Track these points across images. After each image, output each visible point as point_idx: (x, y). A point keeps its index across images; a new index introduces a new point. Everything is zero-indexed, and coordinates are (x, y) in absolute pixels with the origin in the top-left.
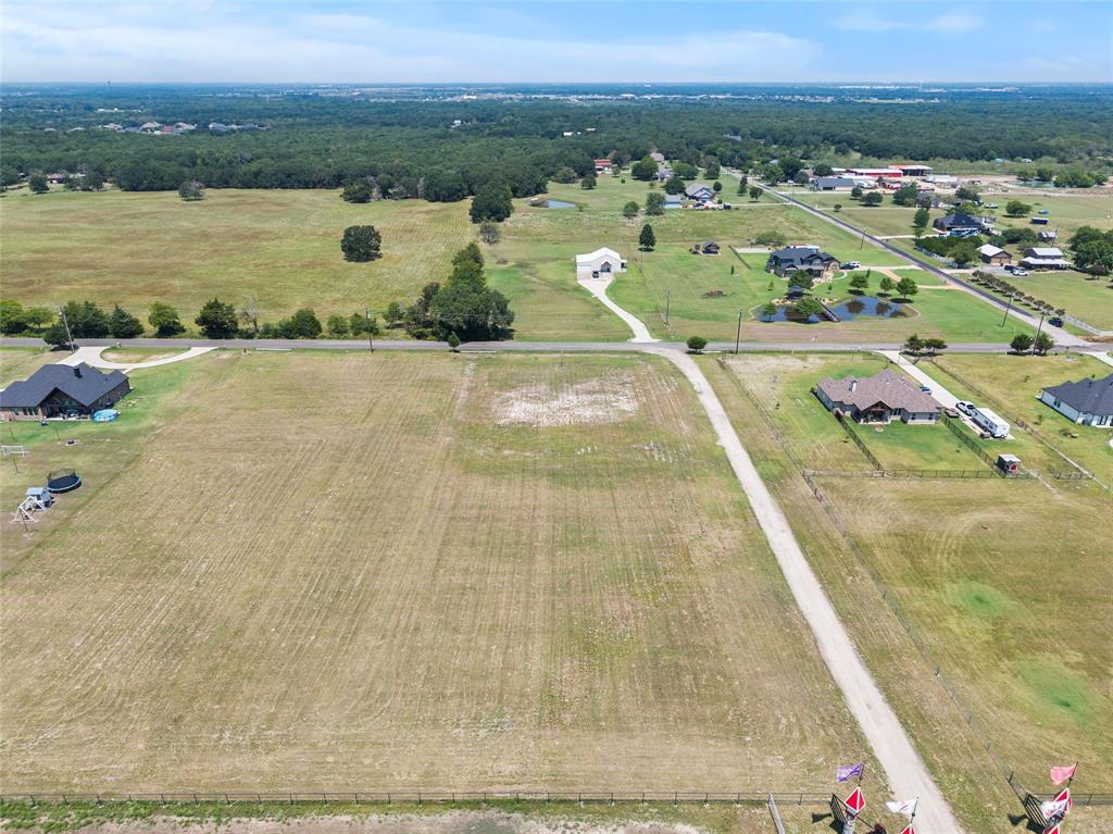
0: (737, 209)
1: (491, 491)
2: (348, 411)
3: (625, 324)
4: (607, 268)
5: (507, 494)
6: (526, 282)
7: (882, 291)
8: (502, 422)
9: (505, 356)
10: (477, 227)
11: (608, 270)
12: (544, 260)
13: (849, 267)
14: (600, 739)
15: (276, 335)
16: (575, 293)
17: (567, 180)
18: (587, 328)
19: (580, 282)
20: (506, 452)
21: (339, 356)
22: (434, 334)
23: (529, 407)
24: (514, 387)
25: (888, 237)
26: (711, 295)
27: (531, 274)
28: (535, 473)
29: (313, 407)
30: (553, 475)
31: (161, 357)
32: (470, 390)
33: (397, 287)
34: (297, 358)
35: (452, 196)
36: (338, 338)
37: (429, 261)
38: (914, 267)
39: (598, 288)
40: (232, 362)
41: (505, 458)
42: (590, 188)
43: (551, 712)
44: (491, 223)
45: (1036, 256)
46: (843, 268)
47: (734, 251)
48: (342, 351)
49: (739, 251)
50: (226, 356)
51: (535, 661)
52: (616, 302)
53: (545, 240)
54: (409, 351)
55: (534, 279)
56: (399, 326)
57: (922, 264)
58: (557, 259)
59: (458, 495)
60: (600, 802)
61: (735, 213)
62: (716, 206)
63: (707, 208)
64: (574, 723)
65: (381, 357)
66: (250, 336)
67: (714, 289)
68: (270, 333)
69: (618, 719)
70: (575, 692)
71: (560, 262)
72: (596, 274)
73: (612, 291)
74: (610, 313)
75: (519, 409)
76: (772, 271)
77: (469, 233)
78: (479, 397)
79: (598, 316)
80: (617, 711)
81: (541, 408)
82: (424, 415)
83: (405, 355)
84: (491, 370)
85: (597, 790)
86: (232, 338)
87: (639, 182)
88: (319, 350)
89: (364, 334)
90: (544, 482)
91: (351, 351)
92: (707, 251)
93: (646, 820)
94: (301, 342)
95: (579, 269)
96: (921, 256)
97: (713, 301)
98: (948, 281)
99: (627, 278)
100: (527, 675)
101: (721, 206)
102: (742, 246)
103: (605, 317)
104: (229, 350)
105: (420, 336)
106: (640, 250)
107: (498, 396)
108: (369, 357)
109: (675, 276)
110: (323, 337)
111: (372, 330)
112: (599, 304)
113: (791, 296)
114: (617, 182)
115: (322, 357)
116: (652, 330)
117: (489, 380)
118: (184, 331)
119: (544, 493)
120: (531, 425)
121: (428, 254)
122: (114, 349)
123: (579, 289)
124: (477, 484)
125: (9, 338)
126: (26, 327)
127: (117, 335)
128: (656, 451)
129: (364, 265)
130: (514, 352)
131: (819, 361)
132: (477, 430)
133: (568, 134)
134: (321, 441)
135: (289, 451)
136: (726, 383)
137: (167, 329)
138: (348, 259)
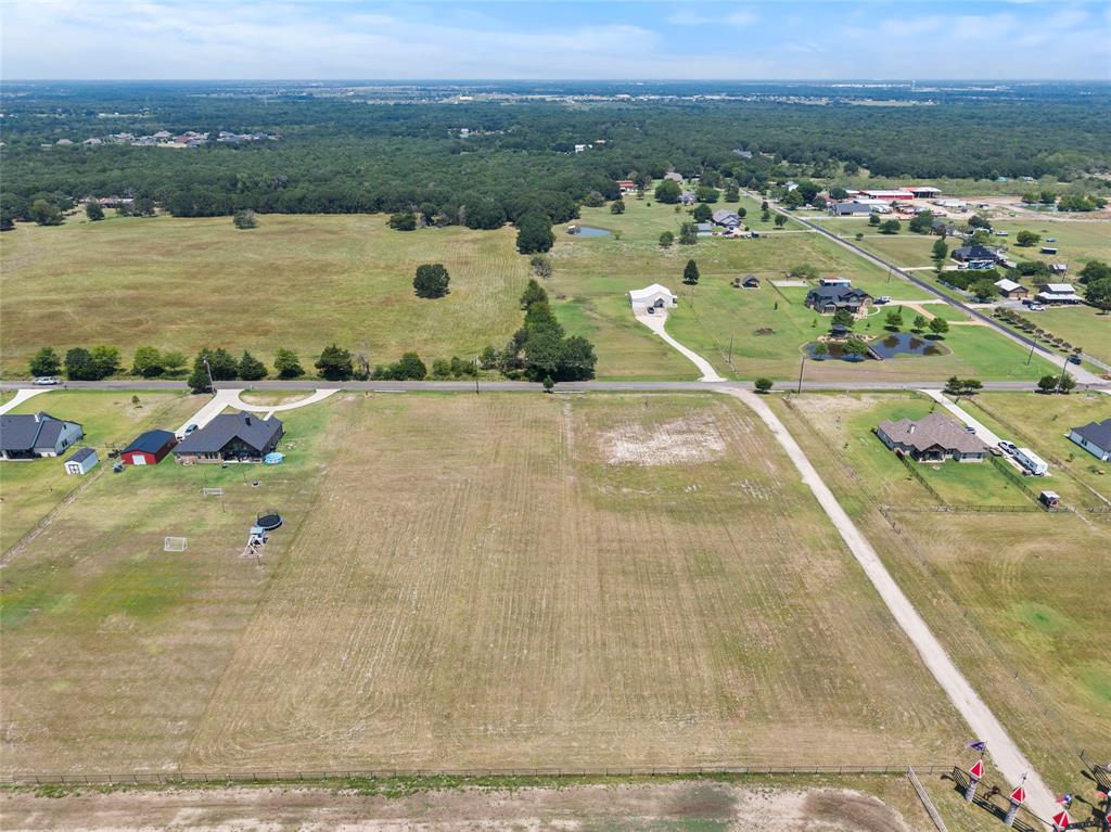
0: (765, 237)
1: (624, 526)
2: (479, 452)
3: (691, 363)
4: (660, 304)
6: (589, 318)
7: (916, 328)
8: (612, 461)
9: (594, 395)
10: (528, 258)
11: (661, 306)
12: (599, 295)
14: (771, 729)
15: (388, 376)
16: (636, 330)
17: (595, 204)
18: (659, 367)
19: (639, 318)
20: (625, 490)
21: (451, 398)
22: (525, 374)
25: (912, 269)
26: (762, 332)
27: (591, 310)
29: (448, 448)
31: (294, 399)
32: (576, 430)
33: (475, 326)
34: (414, 400)
35: (492, 223)
36: (442, 380)
37: (494, 296)
38: (940, 301)
39: (656, 323)
40: (359, 404)
41: (626, 496)
42: (619, 213)
43: (728, 708)
44: (539, 255)
45: (1050, 292)
49: (776, 284)
50: (350, 398)
51: (704, 669)
52: (677, 339)
53: (593, 272)
54: (509, 392)
55: (595, 315)
56: (493, 367)
57: (946, 298)
58: (610, 293)
59: (598, 530)
60: (784, 774)
61: (763, 242)
62: (744, 234)
63: (736, 236)
64: (748, 717)
65: (487, 398)
66: (364, 378)
67: (763, 326)
68: (381, 374)
69: (781, 714)
70: (742, 693)
71: (613, 296)
72: (651, 310)
73: (669, 326)
74: (675, 351)
75: (623, 449)
76: (812, 306)
77: (522, 267)
78: (585, 437)
79: (665, 354)
80: (778, 707)
82: (543, 456)
83: (507, 396)
84: (586, 410)
85: (778, 766)
86: (349, 379)
87: (664, 206)
88: (430, 392)
89: (465, 375)
91: (459, 392)
92: (747, 284)
93: (820, 786)
94: (409, 384)
95: (634, 305)
96: (945, 289)
97: (765, 338)
98: (973, 317)
99: (680, 314)
100: (701, 680)
102: (777, 279)
103: (670, 354)
104: (352, 392)
105: (514, 378)
106: (685, 283)
107: (601, 436)
108: (477, 399)
109: (724, 312)
110: (429, 379)
111: (470, 371)
112: (662, 342)
113: (834, 333)
114: (642, 205)
115: (436, 398)
116: (718, 369)
117: (587, 420)
118: (304, 372)
120: (638, 464)
121: (491, 289)
122: (247, 391)
123: (638, 325)
124: (610, 520)
126: (163, 371)
127: (246, 378)
128: (751, 489)
129: (436, 302)
130: (600, 392)
131: (872, 401)
132: (592, 468)
133: (579, 147)
134: (466, 480)
135: (444, 490)
136: (796, 423)
137: (290, 372)
138: (420, 295)
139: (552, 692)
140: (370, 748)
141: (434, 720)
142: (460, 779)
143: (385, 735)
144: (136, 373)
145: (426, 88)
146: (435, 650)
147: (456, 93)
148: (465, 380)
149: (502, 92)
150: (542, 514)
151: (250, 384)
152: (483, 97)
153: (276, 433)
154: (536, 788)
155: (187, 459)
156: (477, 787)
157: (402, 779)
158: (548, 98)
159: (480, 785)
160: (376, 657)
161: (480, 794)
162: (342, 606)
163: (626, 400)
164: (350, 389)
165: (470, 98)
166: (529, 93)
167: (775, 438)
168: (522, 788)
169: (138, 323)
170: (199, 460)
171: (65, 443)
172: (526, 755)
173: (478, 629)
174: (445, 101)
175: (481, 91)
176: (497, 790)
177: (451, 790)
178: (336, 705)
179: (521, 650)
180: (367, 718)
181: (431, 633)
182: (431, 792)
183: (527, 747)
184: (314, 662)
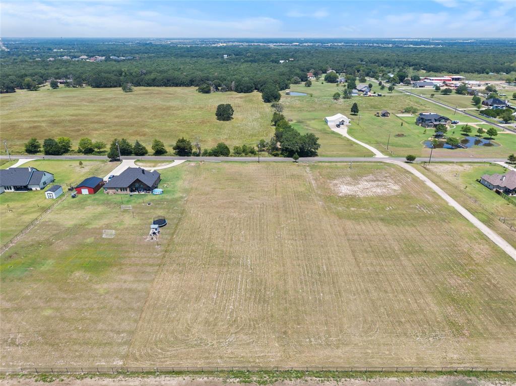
0: (384, 96)
1: (358, 227)
2: (266, 190)
3: (368, 150)
4: (342, 123)
5: (367, 228)
6: (307, 129)
7: (478, 134)
8: (341, 195)
9: (320, 164)
10: (269, 104)
11: (343, 124)
12: (310, 120)
13: (455, 123)
15: (210, 155)
17: (296, 83)
18: (351, 151)
19: (333, 129)
20: (353, 209)
21: (245, 165)
22: (282, 154)
23: (349, 188)
24: (335, 178)
25: (465, 109)
26: (399, 135)
27: (307, 126)
28: (372, 218)
29: (249, 188)
30: (382, 220)
31: (163, 164)
32: (316, 180)
33: (249, 133)
34: (226, 165)
35: (248, 90)
36: (239, 156)
37: (256, 120)
38: (484, 123)
39: (343, 131)
40: (198, 167)
41: (353, 211)
42: (309, 86)
44: (275, 103)
46: (452, 123)
47: (397, 116)
48: (245, 162)
49: (399, 115)
50: (193, 164)
52: (356, 138)
53: (303, 110)
54: (274, 162)
55: (310, 128)
56: (264, 150)
57: (487, 122)
59: (344, 229)
60: (509, 372)
61: (384, 98)
62: (374, 95)
63: (370, 96)
65: (264, 165)
66: (198, 155)
67: (398, 133)
68: (206, 154)
69: (491, 333)
71: (316, 120)
72: (338, 126)
73: (350, 132)
74: (357, 144)
75: (345, 189)
76: (420, 125)
77: (268, 108)
78: (322, 184)
79: (352, 145)
80: (487, 330)
81: (355, 188)
82: (302, 192)
83: (274, 164)
84: (318, 170)
86: (190, 156)
87: (329, 84)
88: (234, 162)
89: (250, 154)
90: (380, 223)
91: (249, 162)
92: (384, 115)
94: (222, 158)
95: (329, 124)
96: (484, 117)
97: (401, 138)
98: (505, 130)
101: (376, 94)
102: (398, 113)
103: (354, 145)
104: (193, 161)
105: (276, 155)
106: (351, 114)
107: (331, 183)
109: (376, 127)
110: (231, 156)
111: (253, 152)
112: (348, 140)
113: (437, 136)
114: (319, 83)
115: (237, 165)
116: (382, 152)
117: (321, 175)
118: (167, 152)
119: (384, 229)
120: (355, 196)
121: (254, 117)
122: (138, 161)
123: (333, 133)
124: (349, 224)
125: (86, 156)
126: (94, 151)
127: (137, 154)
128: (422, 209)
129: (227, 122)
130: (323, 162)
131: (469, 167)
132: (331, 199)
133: (282, 62)
134: (263, 203)
135: (252, 208)
136: (433, 177)
137: (160, 152)
138: (218, 119)
139: (345, 319)
140: (242, 352)
141: (277, 335)
142: (303, 372)
143: (248, 344)
144: (80, 151)
145: (203, 41)
146: (268, 293)
147: (218, 42)
148: (250, 156)
149: (240, 42)
150: (309, 221)
151: (140, 157)
152: (230, 44)
153: (158, 180)
154: (352, 380)
155: (111, 191)
156: (314, 378)
157: (266, 372)
158: (261, 44)
159: (316, 377)
160: (234, 297)
161: (318, 383)
162: (208, 268)
163: (339, 166)
164: (191, 160)
165: (225, 44)
166: (252, 42)
167: (425, 184)
168: (343, 379)
169: (79, 130)
170: (117, 192)
171: (45, 183)
172: (339, 357)
173: (290, 282)
174: (213, 45)
175: (229, 42)
176: (328, 381)
177: (299, 380)
178: (215, 325)
179: (319, 294)
180: (236, 333)
181: (263, 283)
182: (285, 381)
183: (339, 352)
184: (198, 299)
